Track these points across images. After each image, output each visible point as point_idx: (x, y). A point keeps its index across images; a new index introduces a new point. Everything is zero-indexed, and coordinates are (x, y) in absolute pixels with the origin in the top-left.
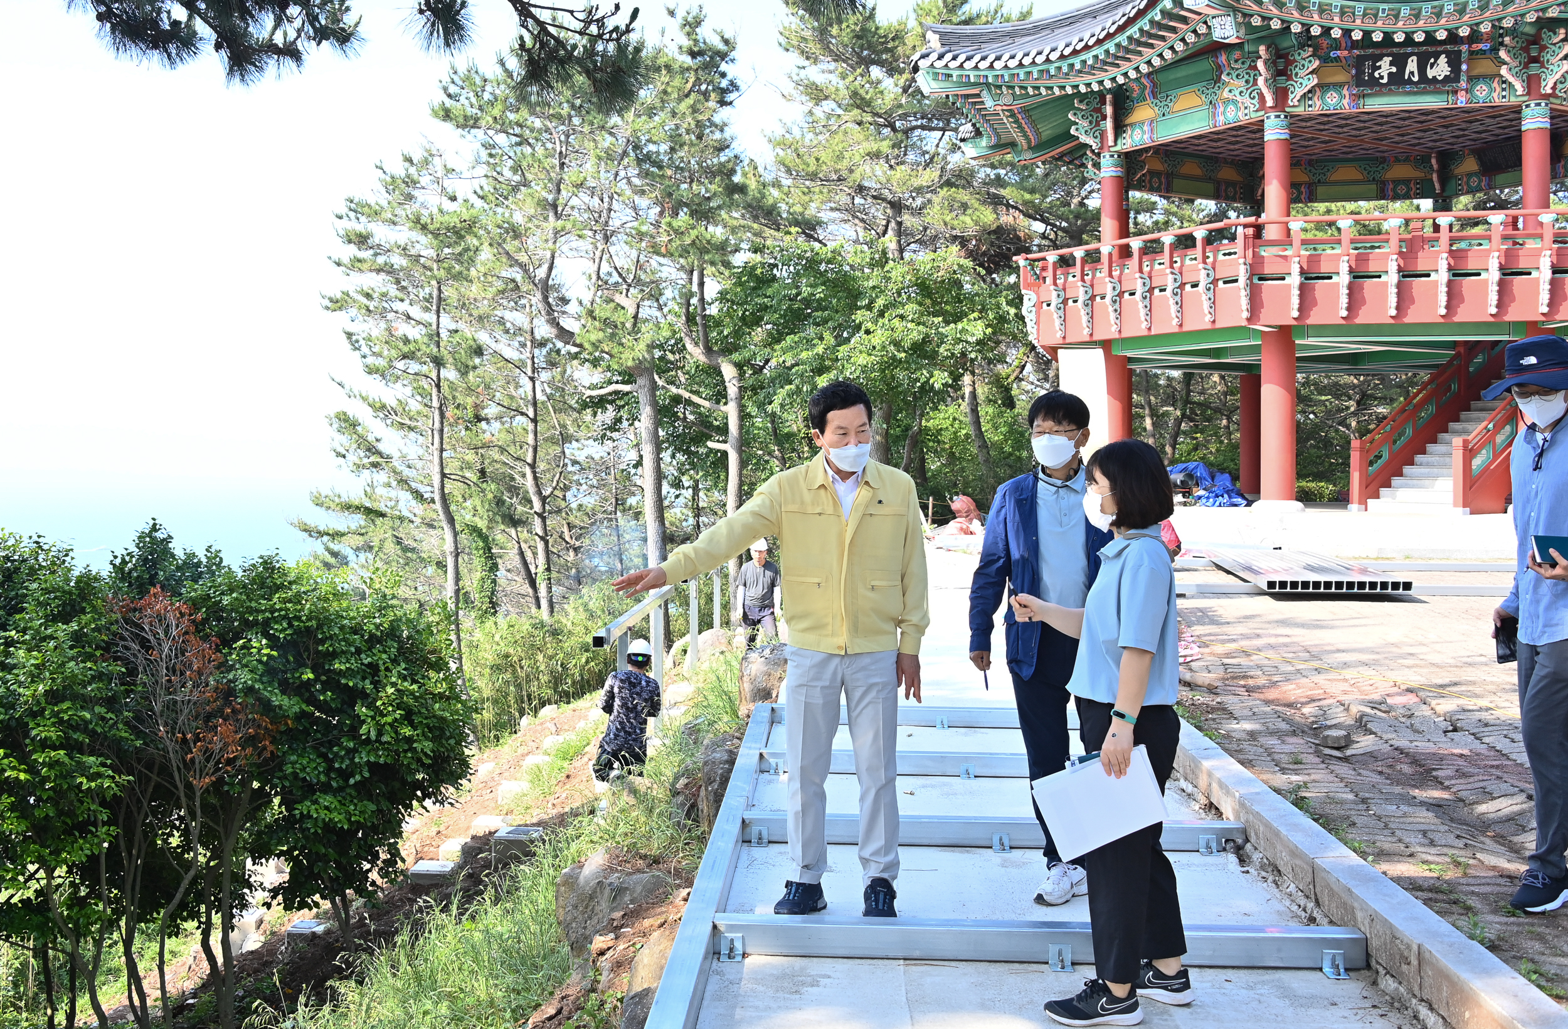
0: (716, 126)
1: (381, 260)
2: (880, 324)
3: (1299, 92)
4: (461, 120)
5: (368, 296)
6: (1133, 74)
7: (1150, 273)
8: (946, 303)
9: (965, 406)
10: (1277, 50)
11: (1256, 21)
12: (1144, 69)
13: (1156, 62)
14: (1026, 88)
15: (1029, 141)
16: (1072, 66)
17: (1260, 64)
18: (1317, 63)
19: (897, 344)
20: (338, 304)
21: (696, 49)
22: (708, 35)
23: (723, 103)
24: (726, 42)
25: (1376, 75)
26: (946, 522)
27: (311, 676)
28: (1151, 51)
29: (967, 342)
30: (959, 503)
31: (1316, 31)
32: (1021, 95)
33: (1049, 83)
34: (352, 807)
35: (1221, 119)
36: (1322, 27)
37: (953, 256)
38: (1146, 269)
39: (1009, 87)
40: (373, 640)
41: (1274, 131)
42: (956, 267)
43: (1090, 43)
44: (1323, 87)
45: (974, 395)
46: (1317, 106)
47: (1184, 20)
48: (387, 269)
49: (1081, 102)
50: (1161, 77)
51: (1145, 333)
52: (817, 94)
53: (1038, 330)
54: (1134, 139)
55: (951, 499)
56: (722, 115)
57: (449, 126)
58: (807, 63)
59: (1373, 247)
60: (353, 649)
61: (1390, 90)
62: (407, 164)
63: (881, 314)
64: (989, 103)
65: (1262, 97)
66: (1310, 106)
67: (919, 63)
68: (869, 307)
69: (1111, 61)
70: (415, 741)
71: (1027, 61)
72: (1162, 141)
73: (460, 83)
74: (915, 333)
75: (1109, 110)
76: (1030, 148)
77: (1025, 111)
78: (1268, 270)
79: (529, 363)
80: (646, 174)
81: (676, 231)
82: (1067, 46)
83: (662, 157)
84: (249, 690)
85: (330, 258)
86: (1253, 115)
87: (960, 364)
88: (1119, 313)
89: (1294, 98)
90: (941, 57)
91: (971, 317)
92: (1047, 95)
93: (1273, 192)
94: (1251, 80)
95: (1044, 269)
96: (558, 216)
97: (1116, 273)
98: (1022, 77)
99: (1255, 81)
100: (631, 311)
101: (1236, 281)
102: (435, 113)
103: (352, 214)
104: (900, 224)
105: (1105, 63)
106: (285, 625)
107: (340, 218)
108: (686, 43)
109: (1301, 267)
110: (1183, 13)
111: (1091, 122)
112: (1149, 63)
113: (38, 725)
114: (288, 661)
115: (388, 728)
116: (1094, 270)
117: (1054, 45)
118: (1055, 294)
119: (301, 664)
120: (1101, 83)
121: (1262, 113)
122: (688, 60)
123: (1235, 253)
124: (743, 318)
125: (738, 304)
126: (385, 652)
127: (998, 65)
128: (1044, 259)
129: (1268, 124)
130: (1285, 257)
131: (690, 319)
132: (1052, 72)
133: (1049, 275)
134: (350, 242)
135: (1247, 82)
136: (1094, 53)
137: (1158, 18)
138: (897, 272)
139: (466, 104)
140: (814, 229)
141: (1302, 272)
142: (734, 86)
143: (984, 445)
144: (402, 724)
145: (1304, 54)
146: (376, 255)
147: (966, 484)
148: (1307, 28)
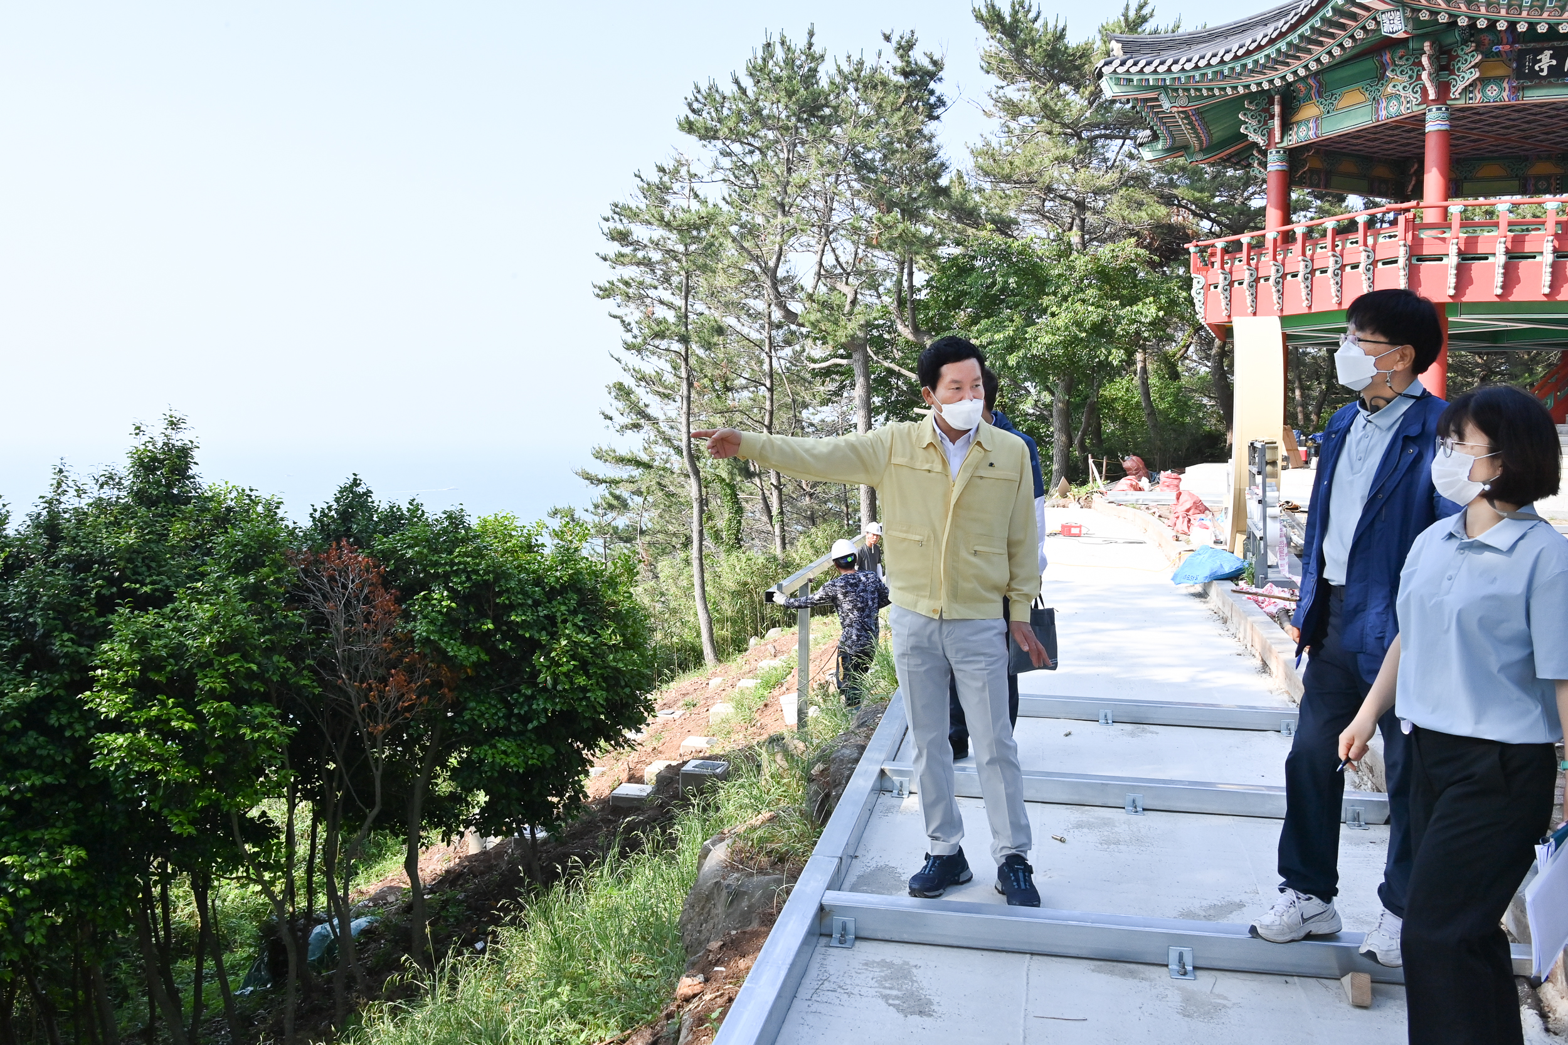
0: (925, 136)
1: (640, 254)
2: (1064, 307)
3: (1462, 85)
4: (703, 131)
5: (627, 284)
6: (1302, 72)
7: (1312, 256)
8: (1124, 288)
9: (1137, 381)
10: (1441, 47)
11: (1424, 16)
12: (1313, 66)
13: (1325, 59)
14: (1200, 90)
15: (1201, 143)
16: (1244, 66)
17: (1425, 60)
18: (1480, 57)
19: (1079, 324)
20: (606, 292)
21: (908, 69)
22: (918, 56)
23: (931, 117)
24: (935, 63)
25: (1537, 68)
26: (1119, 478)
27: (491, 626)
28: (1320, 49)
29: (1141, 322)
30: (1130, 462)
31: (1482, 24)
32: (1196, 96)
33: (1222, 84)
34: (531, 751)
35: (1383, 114)
36: (1488, 20)
37: (1128, 247)
38: (1309, 253)
39: (1185, 90)
40: (552, 594)
41: (1435, 123)
42: (1133, 257)
43: (1263, 43)
44: (1483, 81)
45: (1144, 370)
46: (1477, 99)
47: (1354, 17)
48: (647, 263)
49: (1251, 103)
50: (1328, 77)
51: (1306, 311)
52: (1013, 110)
53: (1205, 309)
54: (1301, 135)
55: (1123, 458)
56: (931, 127)
57: (693, 139)
58: (1004, 83)
59: (1528, 230)
60: (530, 602)
61: (1550, 82)
62: (661, 174)
63: (1065, 298)
64: (1166, 105)
65: (1424, 91)
66: (1471, 99)
67: (1104, 70)
68: (1055, 294)
69: (1282, 59)
70: (589, 691)
71: (1202, 63)
72: (1326, 136)
73: (703, 101)
74: (1095, 315)
75: (1277, 109)
76: (1201, 150)
77: (1199, 112)
78: (1426, 251)
79: (767, 341)
80: (862, 179)
81: (885, 225)
82: (1241, 47)
83: (877, 163)
84: (427, 641)
85: (598, 254)
86: (1415, 109)
87: (1134, 343)
88: (1281, 293)
89: (1455, 91)
90: (1123, 63)
91: (1147, 300)
92: (1221, 96)
93: (1433, 181)
94: (1415, 75)
95: (1213, 255)
96: (784, 213)
97: (1280, 258)
98: (1197, 78)
99: (1419, 78)
100: (850, 297)
101: (1396, 262)
102: (681, 127)
103: (616, 217)
104: (1083, 221)
105: (1276, 62)
106: (464, 578)
107: (607, 220)
108: (899, 64)
109: (1459, 249)
110: (1354, 9)
111: (1259, 121)
112: (1318, 60)
113: (206, 676)
114: (470, 613)
115: (562, 678)
116: (1260, 255)
117: (1228, 47)
118: (1221, 277)
119: (482, 615)
120: (1271, 82)
121: (1424, 106)
122: (901, 79)
123: (1395, 236)
124: (946, 302)
125: (941, 290)
126: (565, 604)
127: (1175, 68)
128: (1213, 246)
129: (1429, 116)
130: (1444, 240)
131: (901, 303)
132: (1226, 72)
133: (1217, 260)
134: (613, 239)
135: (1411, 77)
136: (1266, 53)
137: (1329, 14)
138: (1081, 262)
139: (707, 117)
140: (1009, 227)
141: (1460, 253)
142: (941, 102)
143: (1152, 412)
144: (577, 673)
145: (1467, 50)
146: (635, 250)
147: (1136, 444)
148: (1473, 20)
